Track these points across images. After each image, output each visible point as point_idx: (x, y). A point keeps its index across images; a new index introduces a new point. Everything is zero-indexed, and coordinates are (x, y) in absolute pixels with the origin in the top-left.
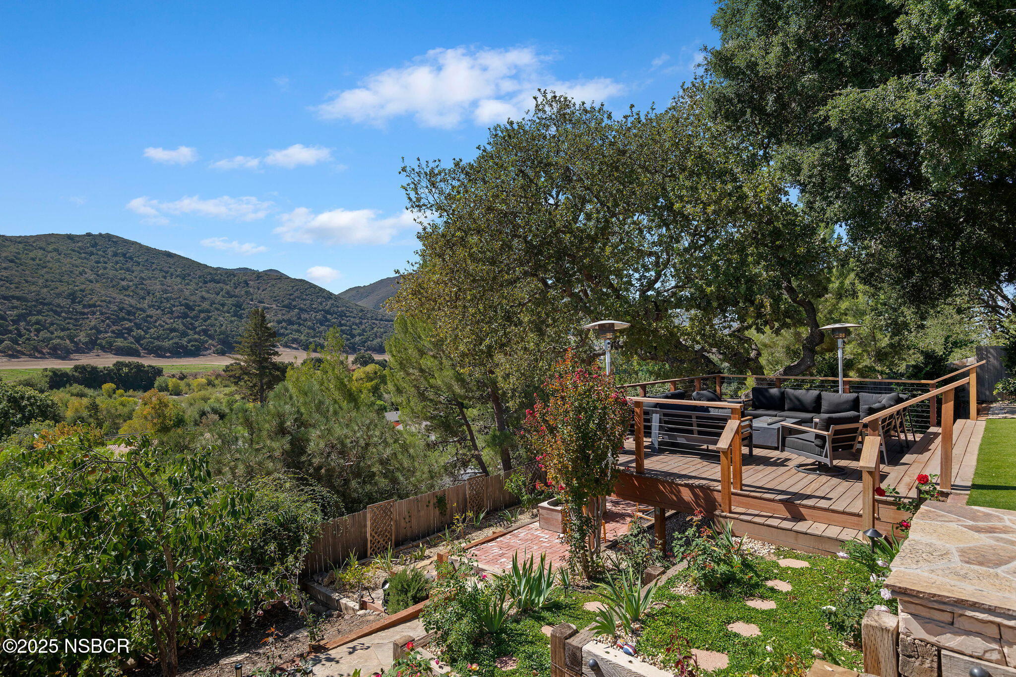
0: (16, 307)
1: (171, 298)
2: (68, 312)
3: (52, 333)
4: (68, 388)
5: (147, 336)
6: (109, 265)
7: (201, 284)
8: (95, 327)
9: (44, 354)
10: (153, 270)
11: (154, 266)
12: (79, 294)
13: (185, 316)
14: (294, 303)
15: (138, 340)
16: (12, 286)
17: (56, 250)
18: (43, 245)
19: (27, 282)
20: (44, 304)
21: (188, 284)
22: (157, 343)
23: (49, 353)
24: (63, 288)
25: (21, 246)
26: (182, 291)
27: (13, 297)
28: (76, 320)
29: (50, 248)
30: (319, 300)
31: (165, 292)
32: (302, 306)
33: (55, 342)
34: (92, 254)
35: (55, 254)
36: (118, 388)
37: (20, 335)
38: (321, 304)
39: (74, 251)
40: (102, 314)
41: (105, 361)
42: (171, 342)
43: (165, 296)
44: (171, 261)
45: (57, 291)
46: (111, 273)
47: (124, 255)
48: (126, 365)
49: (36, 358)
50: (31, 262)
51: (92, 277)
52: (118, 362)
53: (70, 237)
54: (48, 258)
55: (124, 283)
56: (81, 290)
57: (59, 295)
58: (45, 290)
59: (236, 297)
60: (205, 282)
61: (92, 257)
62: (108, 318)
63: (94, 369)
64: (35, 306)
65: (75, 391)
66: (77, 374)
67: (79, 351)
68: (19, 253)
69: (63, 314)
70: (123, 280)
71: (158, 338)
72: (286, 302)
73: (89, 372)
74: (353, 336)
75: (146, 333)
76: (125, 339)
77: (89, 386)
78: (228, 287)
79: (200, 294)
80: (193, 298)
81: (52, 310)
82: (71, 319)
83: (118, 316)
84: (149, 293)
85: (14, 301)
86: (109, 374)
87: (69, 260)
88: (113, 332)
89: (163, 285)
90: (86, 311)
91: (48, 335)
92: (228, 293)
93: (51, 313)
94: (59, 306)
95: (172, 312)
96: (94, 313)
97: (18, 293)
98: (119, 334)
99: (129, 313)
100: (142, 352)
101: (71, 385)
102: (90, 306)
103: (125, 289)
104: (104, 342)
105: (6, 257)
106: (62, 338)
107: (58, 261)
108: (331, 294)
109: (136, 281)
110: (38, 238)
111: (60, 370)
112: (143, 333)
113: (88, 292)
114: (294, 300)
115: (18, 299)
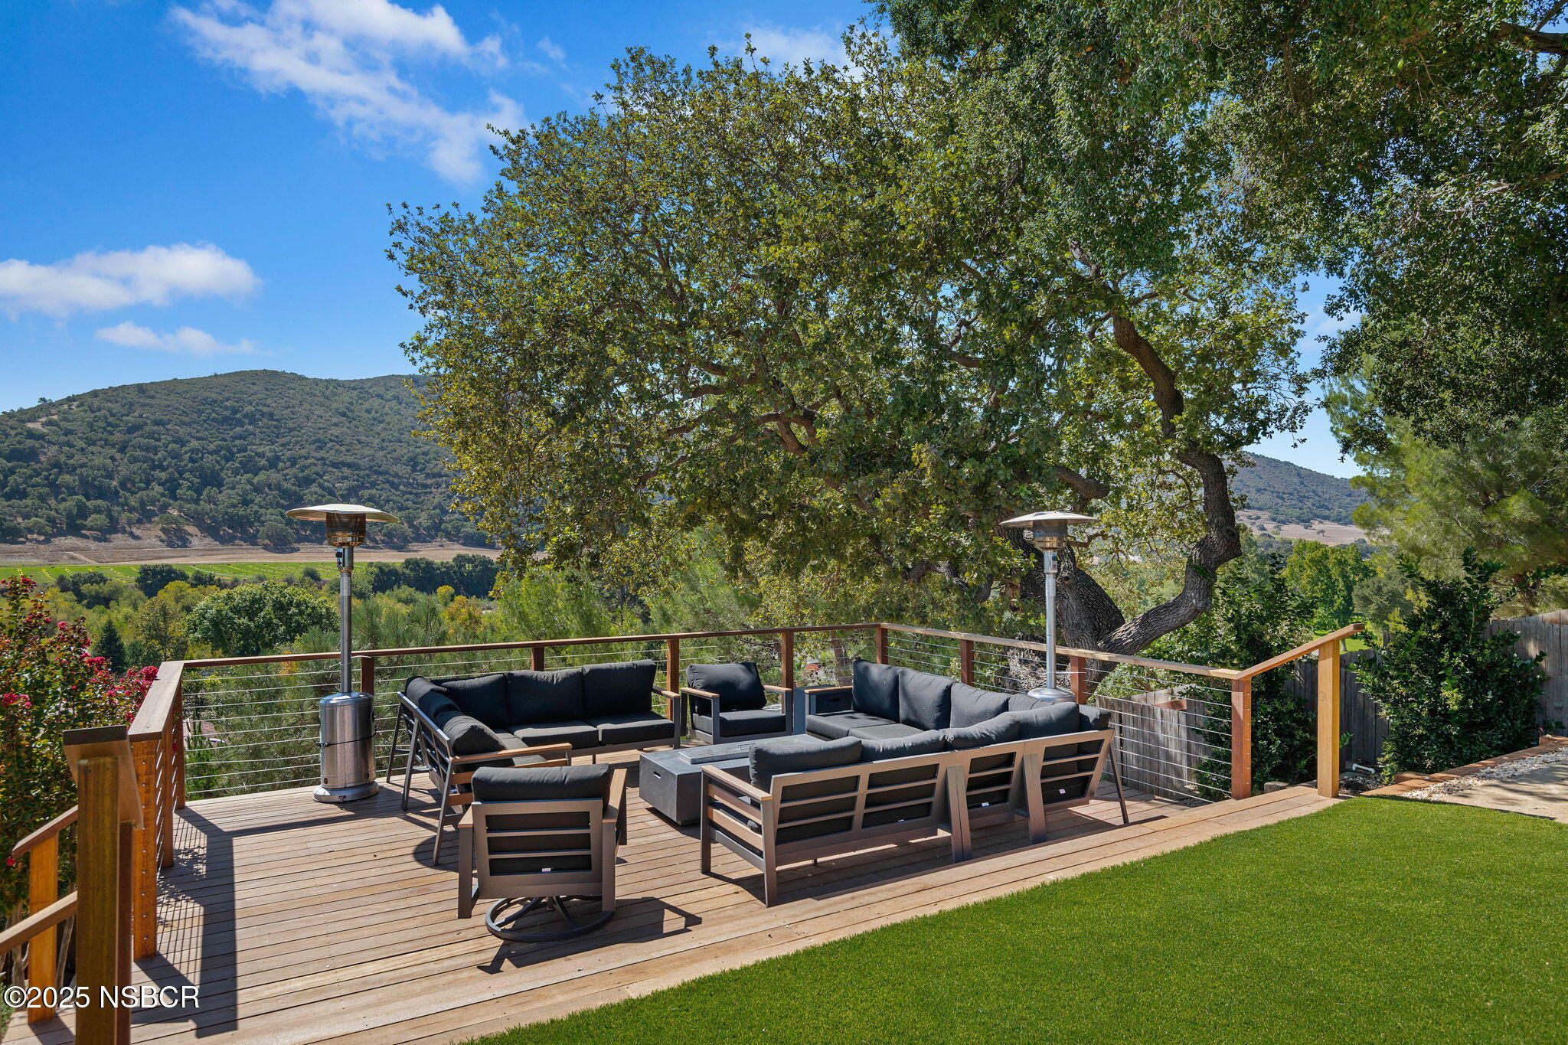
0: (346, 478)
2: (407, 484)
4: (396, 591)
8: (439, 506)
9: (376, 542)
12: (420, 459)
16: (343, 449)
17: (396, 398)
18: (381, 390)
19: (360, 442)
20: (379, 473)
23: (383, 542)
24: (402, 451)
25: (355, 393)
27: (344, 464)
28: (417, 495)
29: (389, 395)
35: (394, 402)
36: (458, 593)
41: (442, 554)
45: (395, 455)
48: (471, 560)
49: (368, 547)
50: (366, 415)
52: (459, 556)
54: (386, 409)
56: (424, 454)
57: (397, 460)
58: (381, 453)
63: (429, 564)
64: (369, 476)
65: (403, 596)
66: (407, 572)
67: (419, 538)
68: (351, 404)
69: (401, 487)
73: (424, 569)
77: (421, 588)
81: (388, 482)
82: (410, 493)
85: (345, 469)
86: (447, 573)
87: (410, 411)
90: (429, 482)
93: (387, 486)
94: (396, 475)
96: (439, 486)
97: (349, 459)
101: (399, 587)
102: (434, 476)
104: (449, 527)
105: (337, 410)
106: (399, 521)
107: (398, 412)
110: (377, 381)
111: (387, 565)
113: (432, 456)
115: (349, 466)
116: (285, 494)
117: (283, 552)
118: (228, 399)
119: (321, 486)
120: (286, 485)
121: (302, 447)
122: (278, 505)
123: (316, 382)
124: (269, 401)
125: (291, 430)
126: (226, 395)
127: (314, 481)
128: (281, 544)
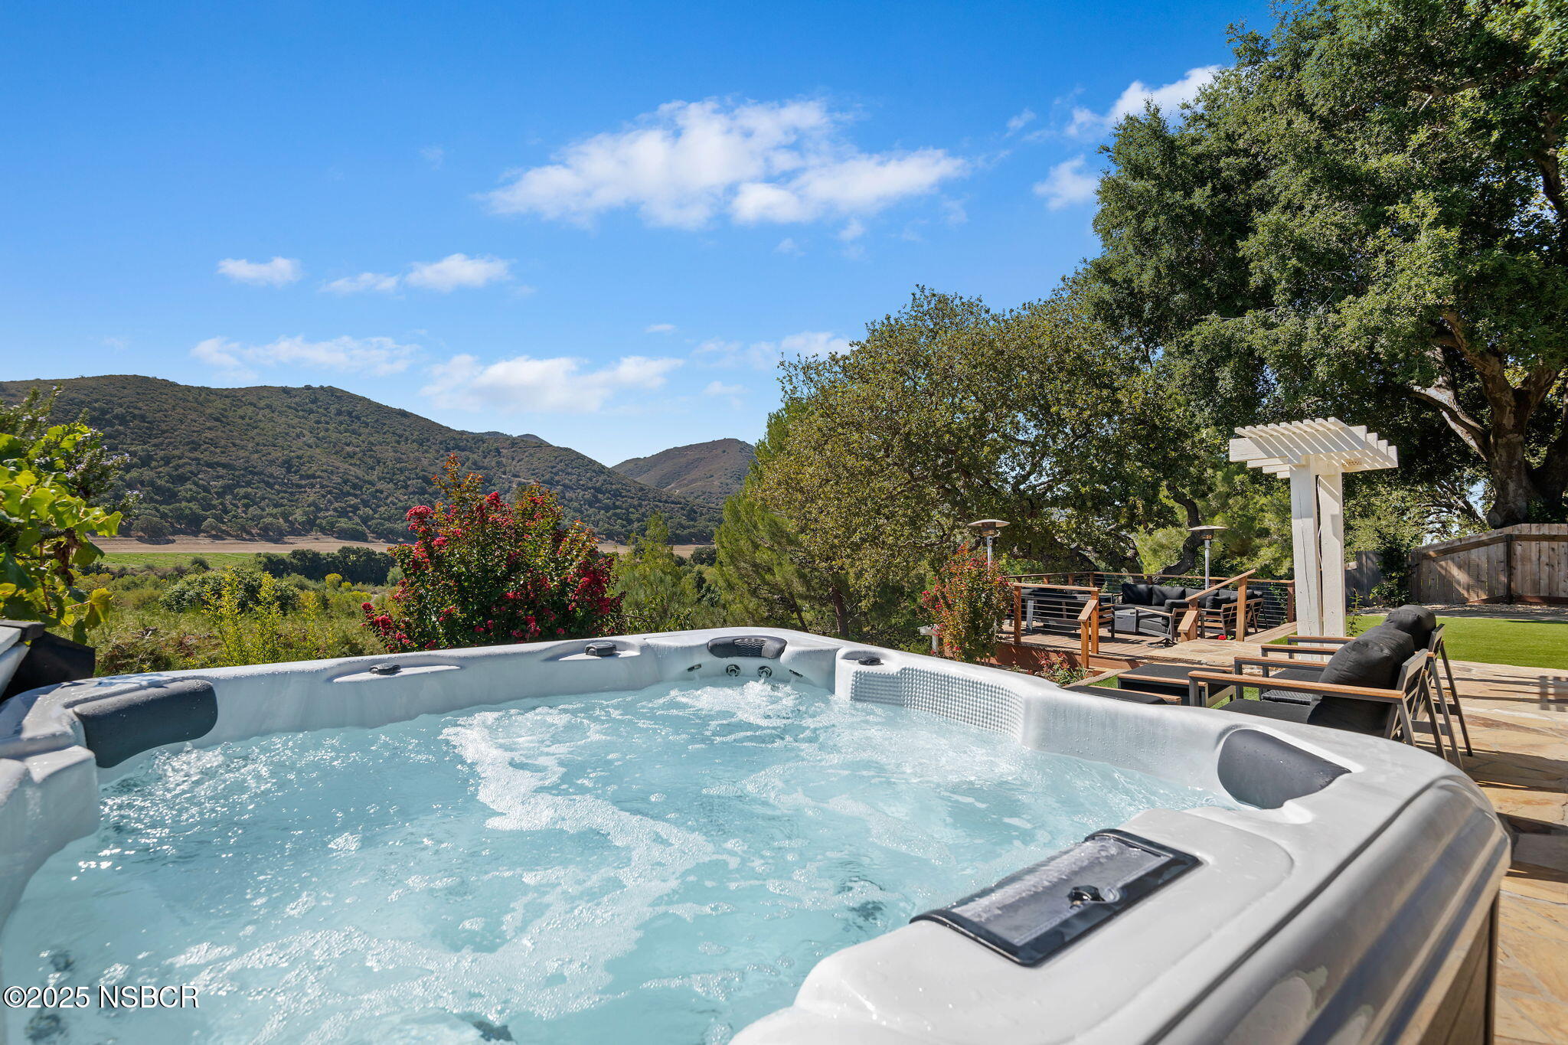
0: (221, 477)
1: (406, 469)
2: (283, 484)
3: (263, 510)
4: (287, 577)
5: (376, 516)
6: (331, 427)
7: (442, 452)
8: (313, 504)
9: (253, 535)
10: (385, 433)
11: (386, 428)
12: (295, 462)
13: (423, 492)
14: (557, 478)
15: (365, 520)
16: (218, 450)
17: (269, 406)
18: (254, 399)
19: (234, 445)
20: (254, 473)
21: (426, 451)
22: (388, 525)
23: (259, 535)
24: (276, 454)
25: (228, 401)
26: (419, 460)
27: (219, 464)
28: (291, 493)
29: (262, 404)
30: (588, 475)
31: (399, 460)
32: (567, 481)
33: (270, 520)
34: (311, 412)
35: (267, 411)
36: (344, 580)
37: (226, 511)
38: (591, 480)
39: (290, 407)
40: (322, 487)
41: (329, 547)
42: (405, 524)
43: (398, 466)
44: (406, 421)
45: (270, 457)
46: (334, 436)
47: (350, 414)
48: (354, 552)
49: (245, 540)
50: (240, 421)
51: (311, 441)
52: (344, 548)
53: (286, 391)
54: (260, 416)
55: (349, 449)
56: (298, 457)
57: (272, 462)
58: (256, 456)
59: (486, 468)
60: (448, 450)
61: (312, 416)
62: (330, 492)
63: (316, 555)
64: (243, 476)
66: (295, 561)
67: (295, 532)
68: (226, 410)
69: (277, 487)
70: (348, 445)
71: (389, 519)
72: (547, 477)
73: (310, 559)
74: (630, 522)
75: (375, 512)
76: (350, 519)
77: (310, 577)
78: (475, 456)
79: (441, 464)
80: (432, 469)
81: (264, 481)
82: (285, 492)
83: (341, 490)
84: (379, 462)
85: (219, 469)
86: (333, 562)
87: (284, 419)
88: (335, 510)
89: (395, 451)
90: (303, 482)
91: (259, 512)
92: (475, 463)
93: (262, 485)
94: (271, 476)
95: (406, 487)
96: (313, 486)
97: (223, 460)
98: (343, 513)
99: (355, 486)
100: (370, 536)
101: (289, 575)
102: (308, 477)
103: (351, 456)
104: (324, 522)
105: (211, 415)
106: (274, 516)
107: (271, 420)
108: (603, 467)
109: (364, 446)
110: (249, 391)
111: (275, 556)
112: (371, 512)
113: (305, 459)
114: (556, 474)
115: (224, 466)
116: (158, 490)
117: (159, 543)
118: (97, 401)
119: (196, 484)
120: (159, 482)
121: (176, 448)
122: (152, 500)
123: (189, 389)
124: (140, 404)
125: (164, 432)
126: (95, 396)
127: (189, 479)
128: (155, 535)
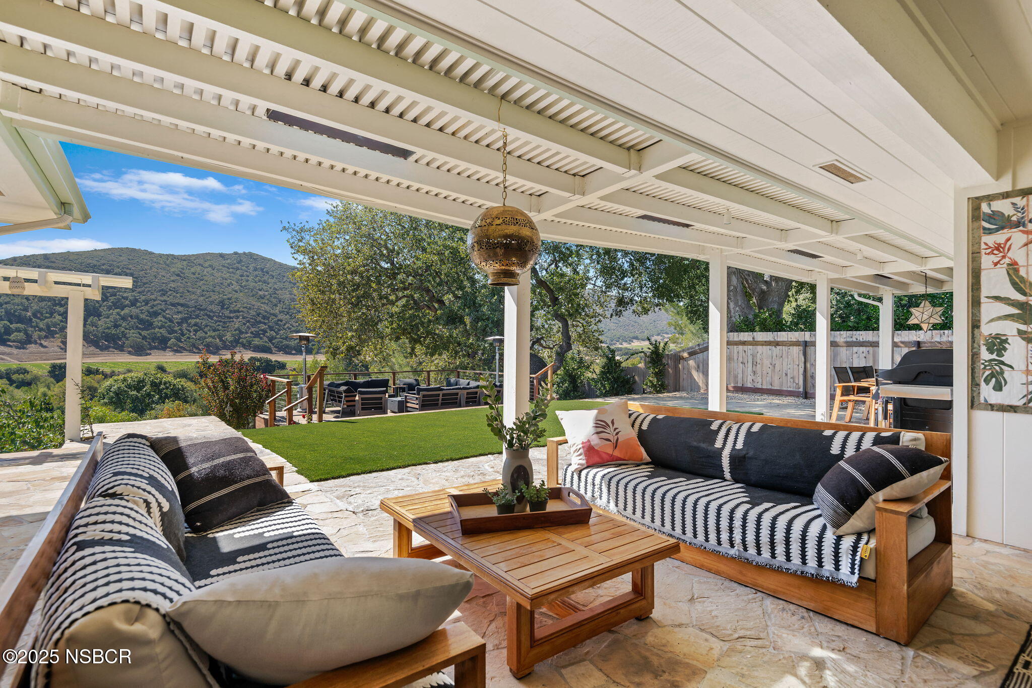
0: (180, 312)
2: (219, 316)
3: (206, 333)
5: (278, 336)
6: (250, 279)
8: (238, 329)
9: (200, 350)
10: (284, 282)
11: (285, 279)
12: (227, 302)
15: (271, 339)
16: (178, 295)
17: (210, 266)
18: (201, 262)
19: (188, 291)
20: (201, 310)
22: (285, 342)
24: (215, 297)
25: (185, 263)
27: (178, 304)
28: (224, 322)
29: (207, 264)
31: (293, 300)
33: (208, 340)
34: (238, 269)
35: (210, 269)
37: (183, 335)
39: (224, 266)
40: (244, 318)
43: (292, 303)
45: (211, 299)
46: (252, 284)
47: (262, 270)
49: (195, 353)
50: (192, 276)
51: (237, 288)
52: (251, 357)
53: (222, 256)
54: (205, 273)
55: (260, 293)
56: (228, 299)
57: (212, 302)
58: (202, 298)
61: (238, 272)
62: (248, 321)
64: (194, 311)
67: (226, 348)
68: (183, 269)
69: (215, 318)
70: (260, 290)
71: (286, 338)
75: (277, 334)
76: (261, 338)
81: (207, 315)
82: (220, 321)
83: (256, 320)
84: (280, 301)
85: (179, 307)
87: (220, 274)
88: (252, 333)
89: (291, 294)
90: (232, 315)
91: (203, 334)
93: (205, 317)
94: (211, 311)
96: (238, 317)
97: (182, 301)
98: (256, 335)
99: (264, 317)
100: (274, 350)
102: (235, 312)
103: (262, 297)
104: (245, 341)
105: (174, 272)
106: (213, 337)
107: (212, 275)
109: (271, 291)
112: (275, 334)
113: (233, 300)
115: (182, 305)
116: (141, 321)
117: (141, 355)
118: (104, 265)
119: (164, 317)
120: (142, 316)
121: (152, 294)
122: (137, 328)
123: (161, 256)
124: (131, 267)
125: (145, 284)
126: (103, 262)
127: (160, 314)
128: (139, 351)
